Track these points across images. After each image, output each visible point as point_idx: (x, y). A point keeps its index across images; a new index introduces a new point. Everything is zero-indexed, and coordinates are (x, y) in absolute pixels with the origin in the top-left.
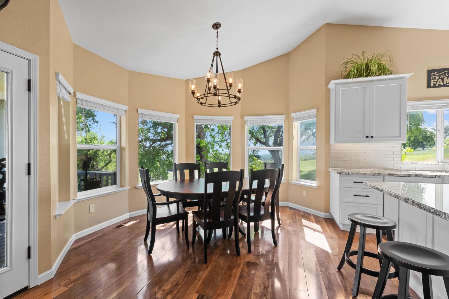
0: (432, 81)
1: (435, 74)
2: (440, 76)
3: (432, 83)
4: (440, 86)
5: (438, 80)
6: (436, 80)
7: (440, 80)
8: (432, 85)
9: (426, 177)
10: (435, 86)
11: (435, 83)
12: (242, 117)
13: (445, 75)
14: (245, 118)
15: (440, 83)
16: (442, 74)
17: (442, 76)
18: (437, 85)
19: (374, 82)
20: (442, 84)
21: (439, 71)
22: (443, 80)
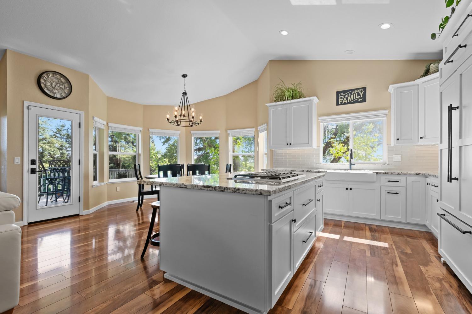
0: (340, 100)
1: (342, 94)
2: (345, 96)
3: (340, 101)
4: (345, 103)
5: (343, 99)
6: (342, 99)
7: (345, 99)
8: (340, 103)
9: (313, 172)
10: (342, 104)
11: (342, 101)
12: (226, 131)
13: (349, 95)
14: (228, 131)
15: (345, 101)
16: (347, 94)
17: (346, 96)
18: (343, 103)
19: (292, 104)
20: (347, 102)
21: (344, 92)
22: (347, 98)
